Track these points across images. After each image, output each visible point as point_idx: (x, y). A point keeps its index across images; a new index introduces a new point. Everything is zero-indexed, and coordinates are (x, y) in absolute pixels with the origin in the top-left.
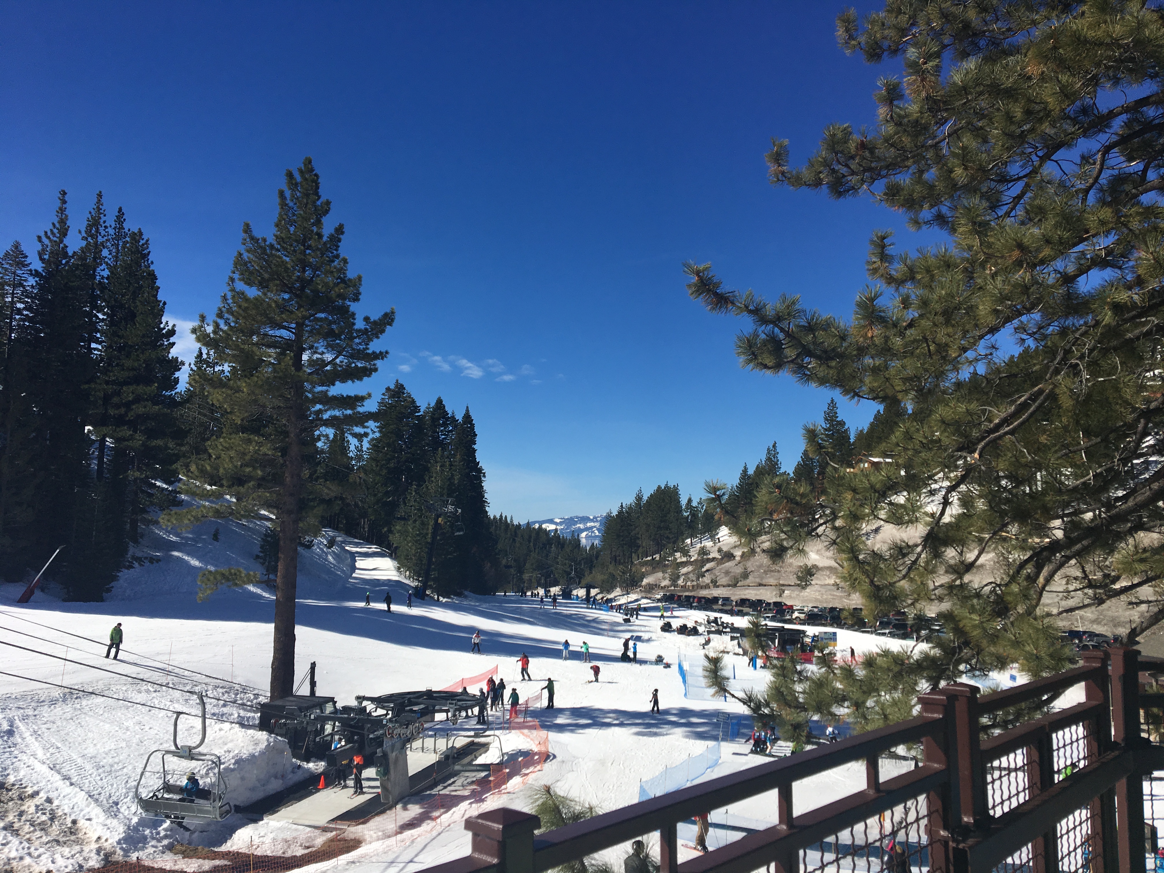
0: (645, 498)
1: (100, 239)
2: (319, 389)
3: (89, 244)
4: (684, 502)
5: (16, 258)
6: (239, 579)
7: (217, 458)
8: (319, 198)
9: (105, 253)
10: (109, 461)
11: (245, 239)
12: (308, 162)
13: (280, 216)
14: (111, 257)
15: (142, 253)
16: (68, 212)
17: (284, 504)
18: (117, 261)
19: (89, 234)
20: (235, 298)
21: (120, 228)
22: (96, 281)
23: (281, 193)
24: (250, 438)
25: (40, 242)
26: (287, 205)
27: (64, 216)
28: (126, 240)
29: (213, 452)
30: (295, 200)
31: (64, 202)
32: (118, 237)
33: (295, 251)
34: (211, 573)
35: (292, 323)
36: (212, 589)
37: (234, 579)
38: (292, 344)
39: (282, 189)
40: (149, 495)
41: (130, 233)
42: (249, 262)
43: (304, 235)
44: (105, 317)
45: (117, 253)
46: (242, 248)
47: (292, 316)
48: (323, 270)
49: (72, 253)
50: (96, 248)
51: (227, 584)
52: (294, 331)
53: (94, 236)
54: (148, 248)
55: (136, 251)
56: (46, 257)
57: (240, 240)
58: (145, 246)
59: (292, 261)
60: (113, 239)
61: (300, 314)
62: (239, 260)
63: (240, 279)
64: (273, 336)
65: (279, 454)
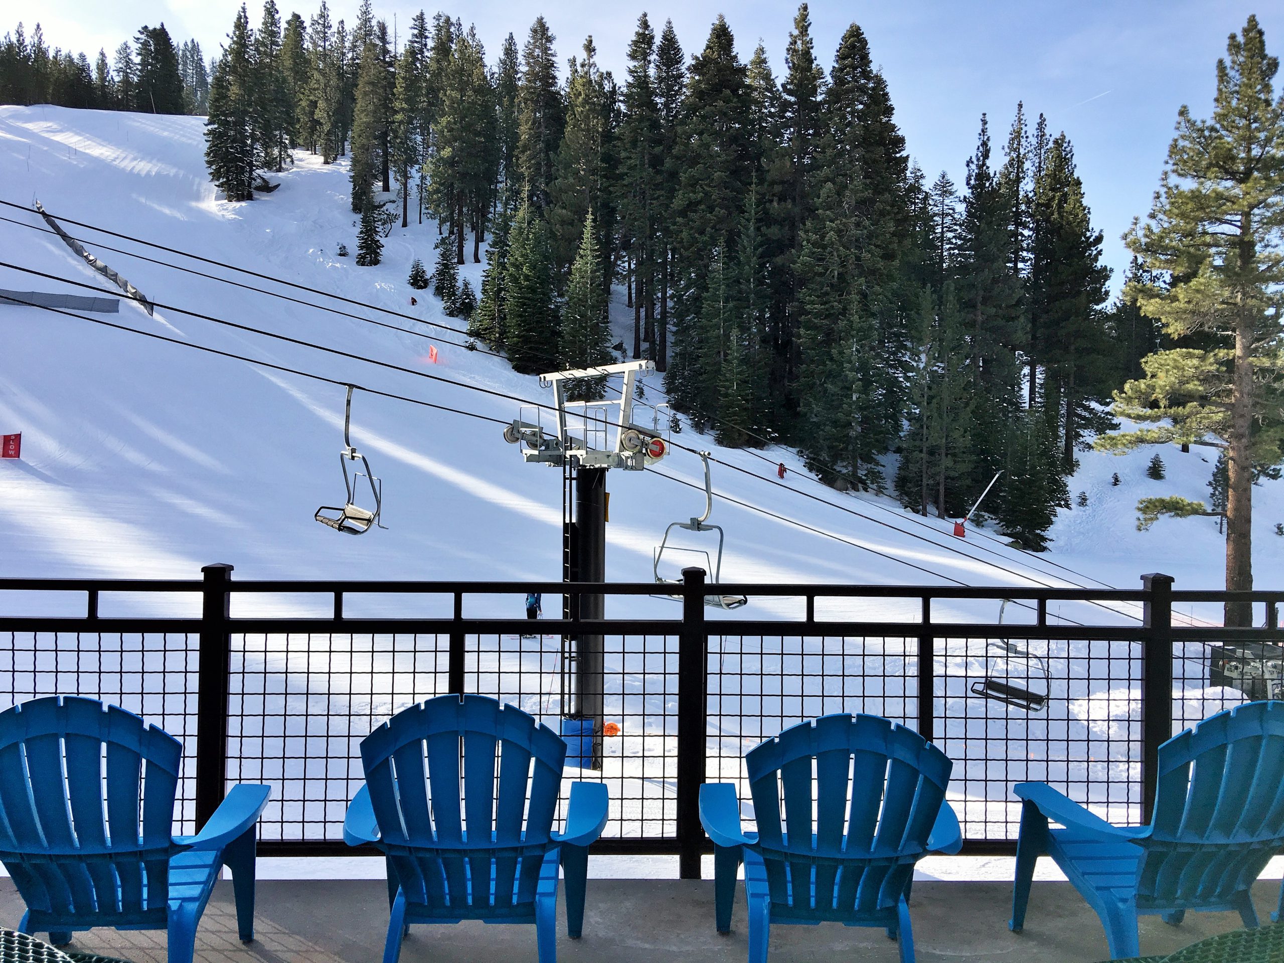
1: (1022, 151)
5: (943, 187)
6: (1181, 509)
7: (1153, 376)
8: (1264, 57)
9: (1027, 165)
10: (1041, 384)
11: (1179, 123)
12: (1252, 20)
13: (1220, 90)
14: (1034, 168)
15: (1065, 158)
16: (989, 133)
17: (1233, 426)
18: (1040, 171)
19: (1012, 149)
20: (1169, 195)
21: (1041, 135)
22: (1020, 197)
23: (1221, 62)
24: (1189, 353)
25: (966, 168)
26: (1226, 75)
27: (986, 137)
28: (1048, 147)
29: (1148, 370)
30: (1236, 67)
31: (985, 122)
32: (1040, 145)
33: (1238, 128)
34: (1150, 501)
35: (1236, 214)
36: (1152, 519)
37: (1176, 508)
38: (1237, 239)
39: (1222, 57)
40: (1084, 418)
41: (1052, 139)
42: (1183, 150)
43: (1249, 107)
44: (1031, 233)
45: (1040, 163)
46: (1176, 134)
47: (1235, 207)
48: (1273, 144)
49: (995, 174)
50: (1018, 161)
51: (1167, 515)
52: (1239, 224)
53: (1017, 150)
54: (1071, 151)
55: (1059, 156)
56: (972, 182)
57: (1174, 125)
58: (1068, 149)
59: (1236, 140)
60: (1035, 149)
61: (1245, 203)
62: (1174, 149)
63: (1174, 171)
64: (1213, 234)
65: (1224, 369)
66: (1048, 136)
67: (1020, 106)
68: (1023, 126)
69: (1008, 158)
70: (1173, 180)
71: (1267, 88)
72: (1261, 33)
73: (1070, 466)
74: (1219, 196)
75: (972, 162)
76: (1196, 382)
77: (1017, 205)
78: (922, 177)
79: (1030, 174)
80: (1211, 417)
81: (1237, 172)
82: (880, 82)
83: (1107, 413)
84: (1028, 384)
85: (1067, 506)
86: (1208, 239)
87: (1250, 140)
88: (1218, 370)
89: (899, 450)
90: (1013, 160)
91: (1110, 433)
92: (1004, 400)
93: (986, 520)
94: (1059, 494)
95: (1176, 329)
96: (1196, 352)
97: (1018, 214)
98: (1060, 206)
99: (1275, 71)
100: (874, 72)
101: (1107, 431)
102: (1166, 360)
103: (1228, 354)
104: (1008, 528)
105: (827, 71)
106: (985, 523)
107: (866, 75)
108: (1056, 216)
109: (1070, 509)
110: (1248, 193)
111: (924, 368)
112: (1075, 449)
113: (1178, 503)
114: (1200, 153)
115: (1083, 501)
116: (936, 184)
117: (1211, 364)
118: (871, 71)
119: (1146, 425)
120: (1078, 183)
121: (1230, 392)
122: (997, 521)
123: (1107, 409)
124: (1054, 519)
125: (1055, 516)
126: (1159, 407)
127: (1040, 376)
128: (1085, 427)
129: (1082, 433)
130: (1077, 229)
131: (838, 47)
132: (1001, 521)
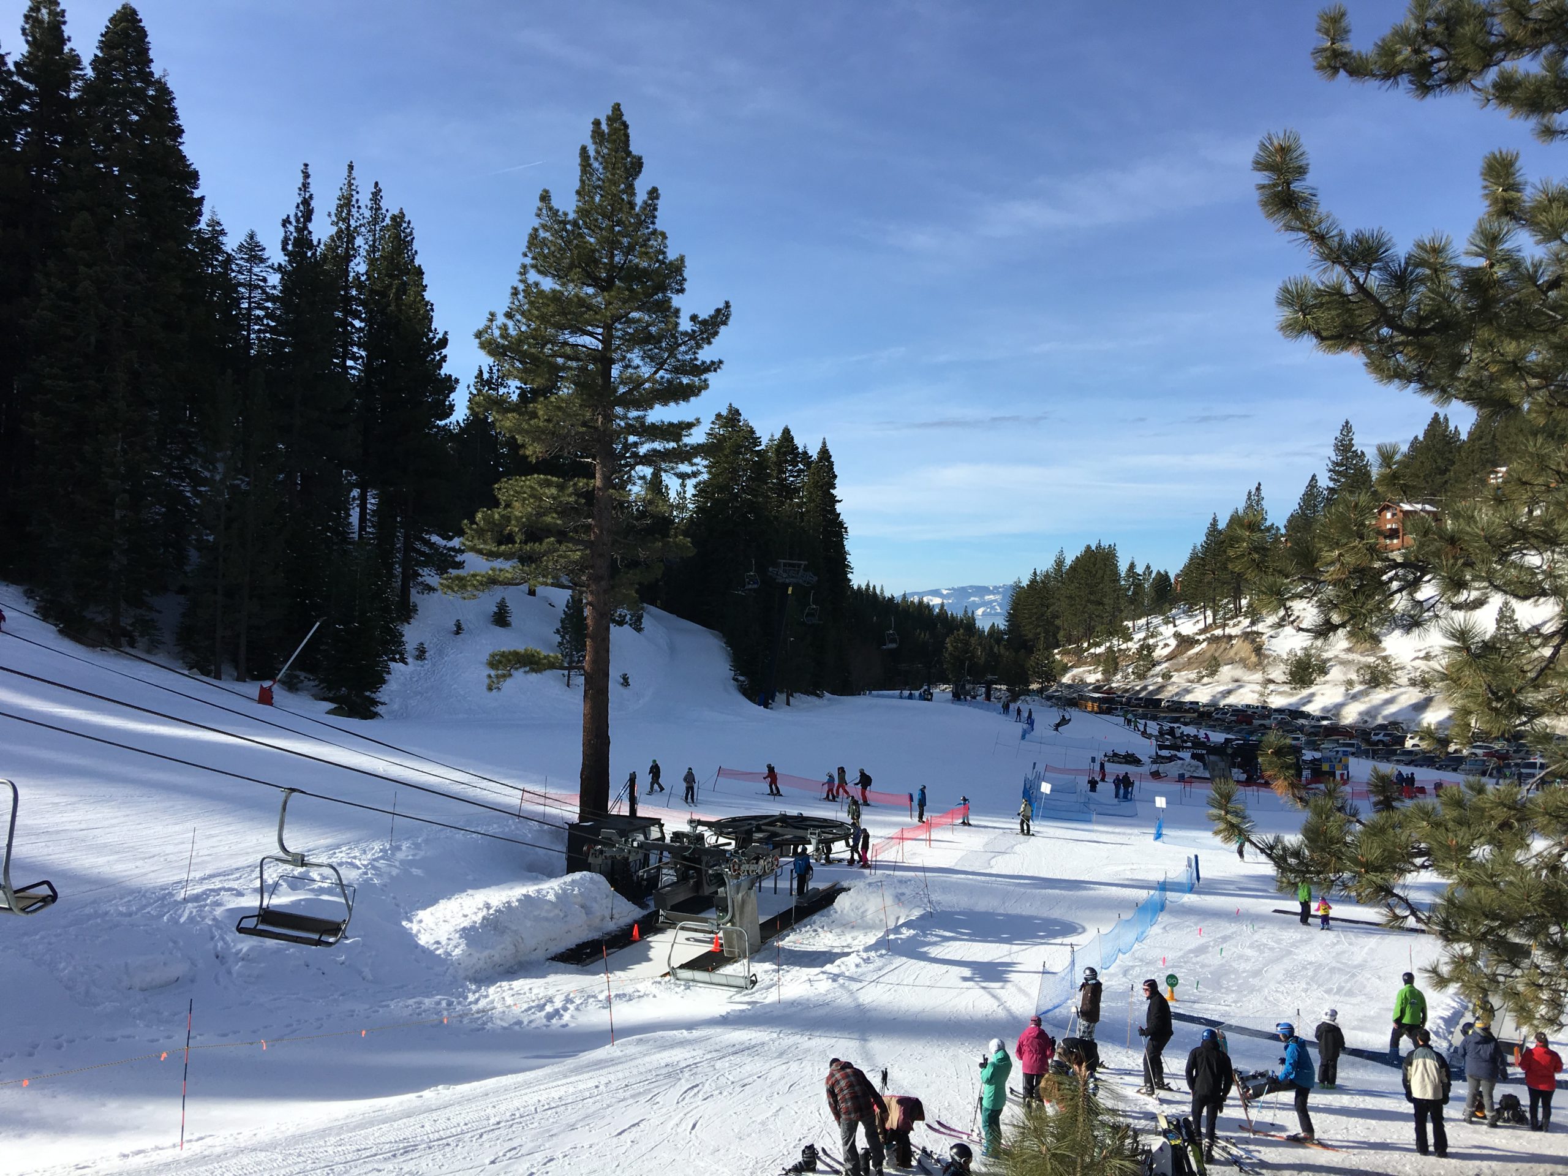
0: (1068, 562)
1: (353, 223)
2: (633, 414)
3: (340, 231)
4: (1123, 567)
5: (252, 250)
6: (537, 663)
7: (508, 505)
8: (629, 153)
9: (359, 241)
10: (373, 511)
11: (541, 210)
12: (617, 108)
13: (582, 181)
14: (367, 247)
15: (404, 240)
16: (312, 189)
17: (592, 567)
18: (374, 252)
19: (340, 218)
20: (527, 292)
21: (376, 208)
22: (350, 279)
23: (584, 149)
24: (547, 480)
25: (282, 230)
26: (590, 165)
27: (308, 195)
28: (384, 224)
29: (502, 498)
30: (600, 159)
31: (306, 176)
32: (375, 220)
33: (601, 229)
34: (503, 654)
35: (598, 327)
36: (504, 676)
37: (531, 662)
38: (598, 355)
39: (585, 144)
40: (423, 554)
41: (389, 215)
42: (544, 242)
43: (612, 206)
44: (363, 325)
45: (374, 241)
46: (536, 222)
47: (598, 317)
48: (636, 253)
49: (319, 243)
50: (348, 235)
51: (522, 670)
52: (600, 337)
53: (346, 220)
54: (411, 234)
55: (397, 237)
56: (290, 247)
57: (535, 211)
58: (408, 231)
59: (599, 242)
60: (369, 223)
61: (608, 314)
62: (534, 239)
63: (533, 266)
64: (573, 345)
65: (583, 501)
66: (384, 211)
67: (351, 167)
68: (354, 193)
69: (335, 229)
70: (533, 276)
71: (630, 189)
72: (626, 126)
73: (407, 612)
74: (582, 302)
75: (290, 223)
76: (554, 515)
77: (347, 288)
78: (223, 233)
79: (363, 252)
80: (569, 556)
81: (600, 278)
82: (164, 93)
83: (453, 549)
84: (358, 510)
85: (403, 660)
86: (568, 349)
87: (613, 244)
88: (576, 502)
89: (182, 590)
90: (342, 231)
91: (454, 572)
92: (329, 529)
93: (302, 681)
94: (393, 647)
95: (533, 451)
96: (555, 479)
97: (348, 299)
98: (398, 298)
99: (640, 172)
100: (156, 76)
101: (450, 570)
102: (522, 487)
103: (587, 484)
104: (330, 690)
105: (86, 60)
106: (300, 685)
107: (147, 77)
108: (393, 307)
109: (406, 663)
110: (610, 303)
111: (222, 481)
112: (413, 591)
113: (533, 656)
114: (560, 249)
115: (421, 653)
116: (241, 246)
117: (570, 495)
118: (152, 74)
119: (499, 563)
120: (420, 272)
121: (588, 528)
122: (316, 683)
123: (450, 544)
124: (387, 677)
125: (389, 673)
126: (514, 542)
127: (373, 501)
128: (424, 564)
129: (420, 571)
130: (418, 327)
131: (104, 30)
132: (321, 681)
